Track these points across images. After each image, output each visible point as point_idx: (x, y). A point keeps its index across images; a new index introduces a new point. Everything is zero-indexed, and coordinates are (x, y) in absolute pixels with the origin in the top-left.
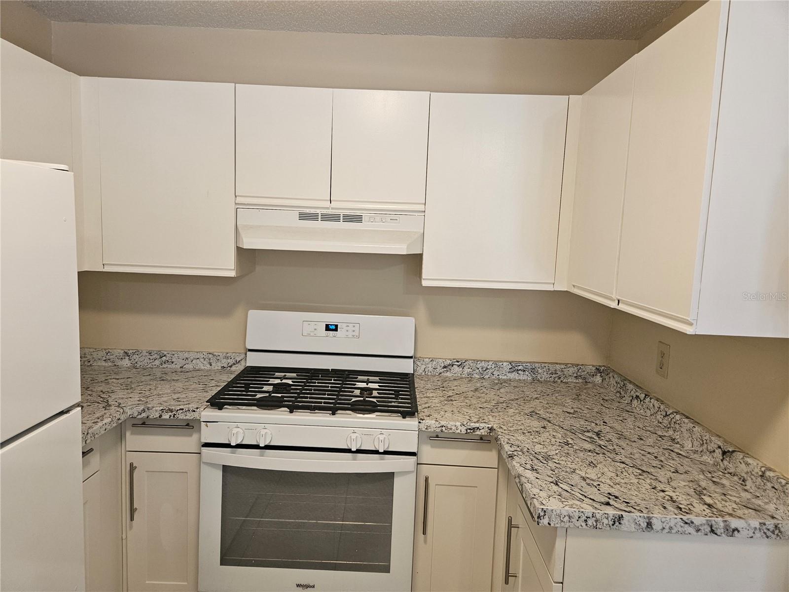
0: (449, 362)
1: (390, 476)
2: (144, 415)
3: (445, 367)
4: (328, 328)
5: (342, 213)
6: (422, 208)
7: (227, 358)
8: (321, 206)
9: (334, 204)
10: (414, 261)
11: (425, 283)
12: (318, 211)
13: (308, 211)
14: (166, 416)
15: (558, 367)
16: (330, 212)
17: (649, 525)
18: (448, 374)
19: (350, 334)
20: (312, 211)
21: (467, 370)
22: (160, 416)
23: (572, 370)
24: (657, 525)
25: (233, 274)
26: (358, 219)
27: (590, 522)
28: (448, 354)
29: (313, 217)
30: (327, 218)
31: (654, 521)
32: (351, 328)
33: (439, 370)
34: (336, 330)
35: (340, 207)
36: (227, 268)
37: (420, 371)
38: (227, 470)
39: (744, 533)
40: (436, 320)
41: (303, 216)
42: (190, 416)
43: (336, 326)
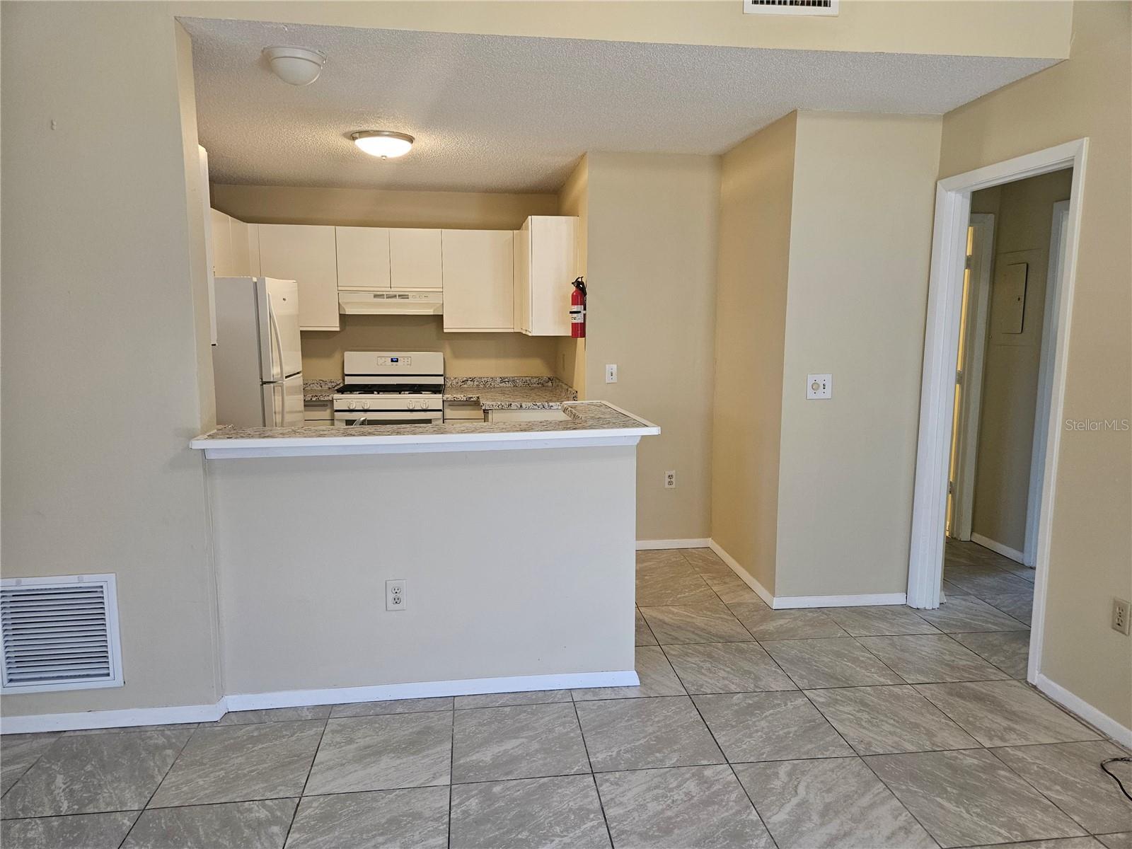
0: (465, 379)
3: (463, 382)
4: (392, 361)
5: (397, 294)
6: (441, 290)
8: (386, 290)
9: (392, 289)
10: (439, 319)
11: (445, 331)
12: (384, 293)
13: (378, 293)
14: (314, 399)
15: (527, 378)
16: (391, 293)
17: (521, 406)
18: (465, 386)
19: (406, 363)
20: (381, 293)
21: (476, 383)
22: (311, 399)
23: (535, 380)
24: (524, 406)
25: (338, 329)
26: (406, 297)
29: (381, 296)
30: (389, 297)
32: (406, 360)
33: (460, 384)
34: (397, 361)
35: (395, 291)
36: (335, 326)
37: (448, 384)
39: (555, 407)
40: (457, 355)
41: (375, 296)
42: (326, 398)
43: (398, 359)
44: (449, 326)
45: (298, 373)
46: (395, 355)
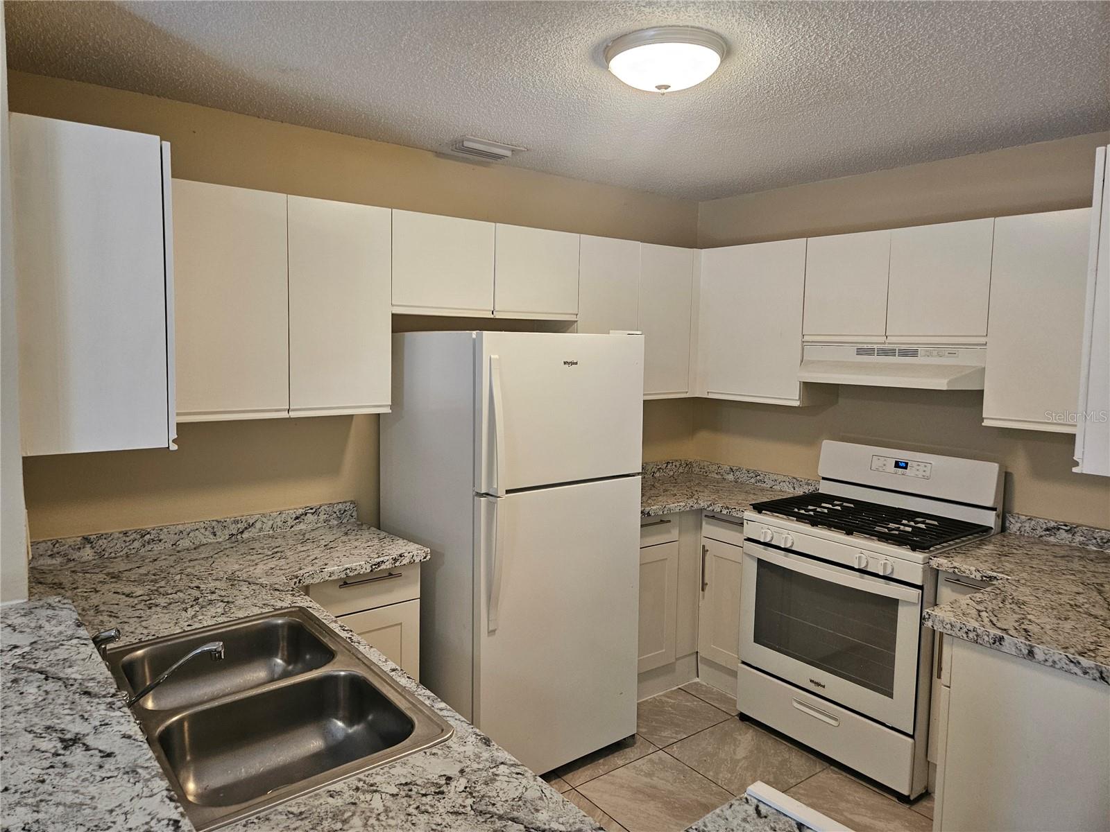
0: (1053, 524)
1: (893, 603)
2: (711, 508)
3: (1047, 530)
4: (897, 465)
5: (897, 347)
6: (983, 340)
7: (808, 484)
8: (877, 340)
9: (889, 339)
12: (875, 346)
13: (865, 346)
14: (724, 512)
16: (887, 346)
17: (1031, 653)
19: (920, 474)
20: (870, 346)
21: (1078, 538)
22: (721, 511)
25: (797, 404)
26: (914, 353)
27: (971, 635)
28: (1055, 515)
29: (870, 352)
30: (885, 352)
31: (1036, 650)
32: (922, 468)
33: (1039, 532)
34: (906, 468)
35: (895, 341)
36: (792, 397)
38: (761, 563)
41: (860, 352)
42: (738, 515)
43: (907, 464)
44: (995, 414)
45: (633, 475)
46: (903, 455)
